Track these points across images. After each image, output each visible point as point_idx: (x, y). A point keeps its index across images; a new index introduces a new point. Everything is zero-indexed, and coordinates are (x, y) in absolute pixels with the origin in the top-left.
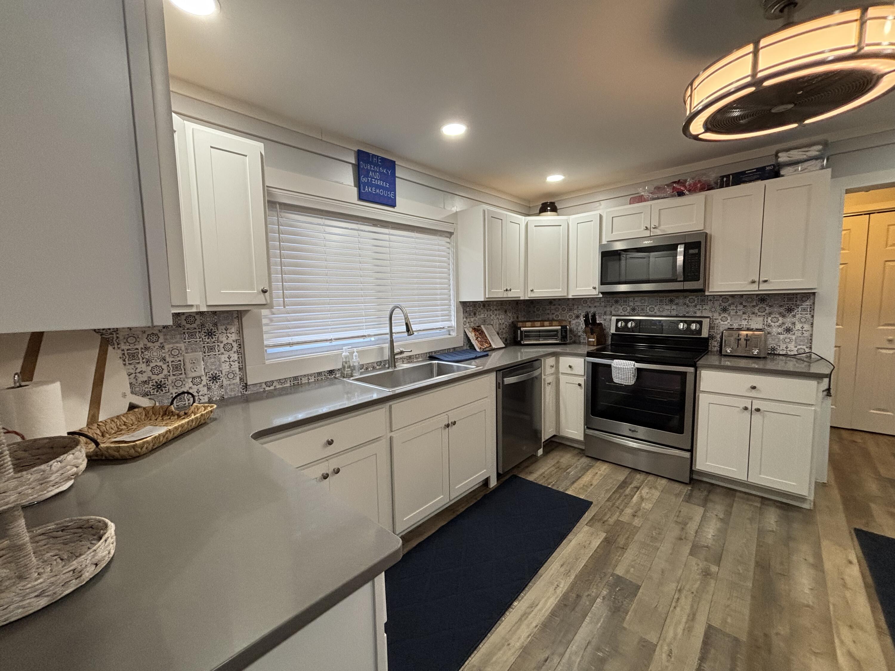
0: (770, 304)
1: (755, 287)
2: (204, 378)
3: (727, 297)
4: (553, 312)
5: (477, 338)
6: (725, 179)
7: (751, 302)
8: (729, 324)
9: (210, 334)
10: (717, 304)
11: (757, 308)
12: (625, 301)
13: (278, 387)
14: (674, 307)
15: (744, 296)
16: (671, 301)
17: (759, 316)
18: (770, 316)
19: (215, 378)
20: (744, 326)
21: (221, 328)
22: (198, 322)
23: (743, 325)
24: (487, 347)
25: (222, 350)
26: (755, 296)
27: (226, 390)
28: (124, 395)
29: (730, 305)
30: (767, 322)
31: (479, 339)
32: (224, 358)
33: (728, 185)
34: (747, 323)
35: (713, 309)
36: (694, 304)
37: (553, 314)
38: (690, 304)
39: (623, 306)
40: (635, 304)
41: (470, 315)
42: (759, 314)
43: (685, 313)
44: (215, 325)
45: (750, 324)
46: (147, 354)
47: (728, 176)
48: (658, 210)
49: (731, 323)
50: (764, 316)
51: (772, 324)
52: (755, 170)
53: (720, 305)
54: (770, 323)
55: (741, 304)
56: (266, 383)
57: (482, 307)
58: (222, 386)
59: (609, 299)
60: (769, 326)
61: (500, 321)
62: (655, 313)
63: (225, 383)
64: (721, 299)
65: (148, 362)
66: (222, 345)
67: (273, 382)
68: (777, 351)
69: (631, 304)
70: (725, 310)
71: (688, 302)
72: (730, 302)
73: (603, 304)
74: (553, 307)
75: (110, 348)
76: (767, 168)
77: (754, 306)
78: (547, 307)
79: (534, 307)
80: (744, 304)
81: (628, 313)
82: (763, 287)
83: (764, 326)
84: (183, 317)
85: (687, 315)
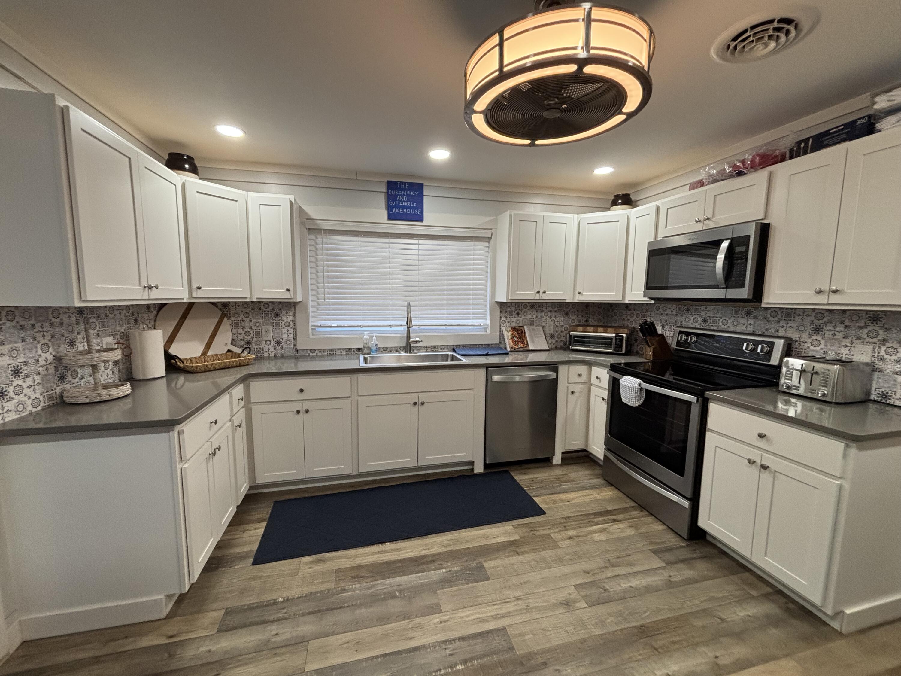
0: (886, 326)
1: (822, 299)
2: (272, 342)
3: (823, 312)
4: (629, 317)
5: (513, 337)
6: (803, 145)
7: (857, 321)
8: (822, 351)
9: (277, 315)
10: (807, 320)
11: (866, 331)
12: (697, 310)
13: (319, 354)
14: (751, 321)
16: (749, 313)
17: (867, 342)
18: (884, 345)
19: (278, 343)
20: (844, 356)
21: (284, 312)
22: (270, 308)
23: (842, 354)
24: (521, 347)
25: (284, 326)
27: (285, 350)
28: (226, 345)
29: (825, 324)
30: (879, 353)
31: (515, 339)
32: (285, 330)
33: (805, 153)
34: (847, 352)
35: (802, 328)
36: (776, 319)
37: (628, 320)
38: (771, 319)
39: (695, 316)
40: (707, 315)
41: (511, 314)
42: (868, 340)
43: (764, 331)
44: (280, 310)
45: (852, 353)
46: (243, 324)
47: (806, 140)
48: (713, 196)
49: (825, 350)
50: (876, 343)
51: (886, 356)
52: (842, 127)
53: (812, 322)
54: (883, 356)
55: (843, 323)
56: (310, 350)
57: (528, 307)
58: (282, 348)
59: (680, 306)
60: (882, 359)
61: (556, 323)
62: (729, 327)
63: (285, 346)
64: (814, 313)
65: (243, 328)
66: (284, 323)
67: (315, 350)
68: (890, 399)
69: (703, 314)
70: (817, 330)
71: (769, 316)
72: (825, 319)
73: (674, 313)
74: (629, 312)
75: (225, 319)
76: (859, 122)
77: (861, 328)
78: (624, 312)
79: (613, 311)
80: (847, 323)
81: (699, 324)
82: (835, 299)
83: (873, 358)
84: (262, 304)
85: (766, 333)
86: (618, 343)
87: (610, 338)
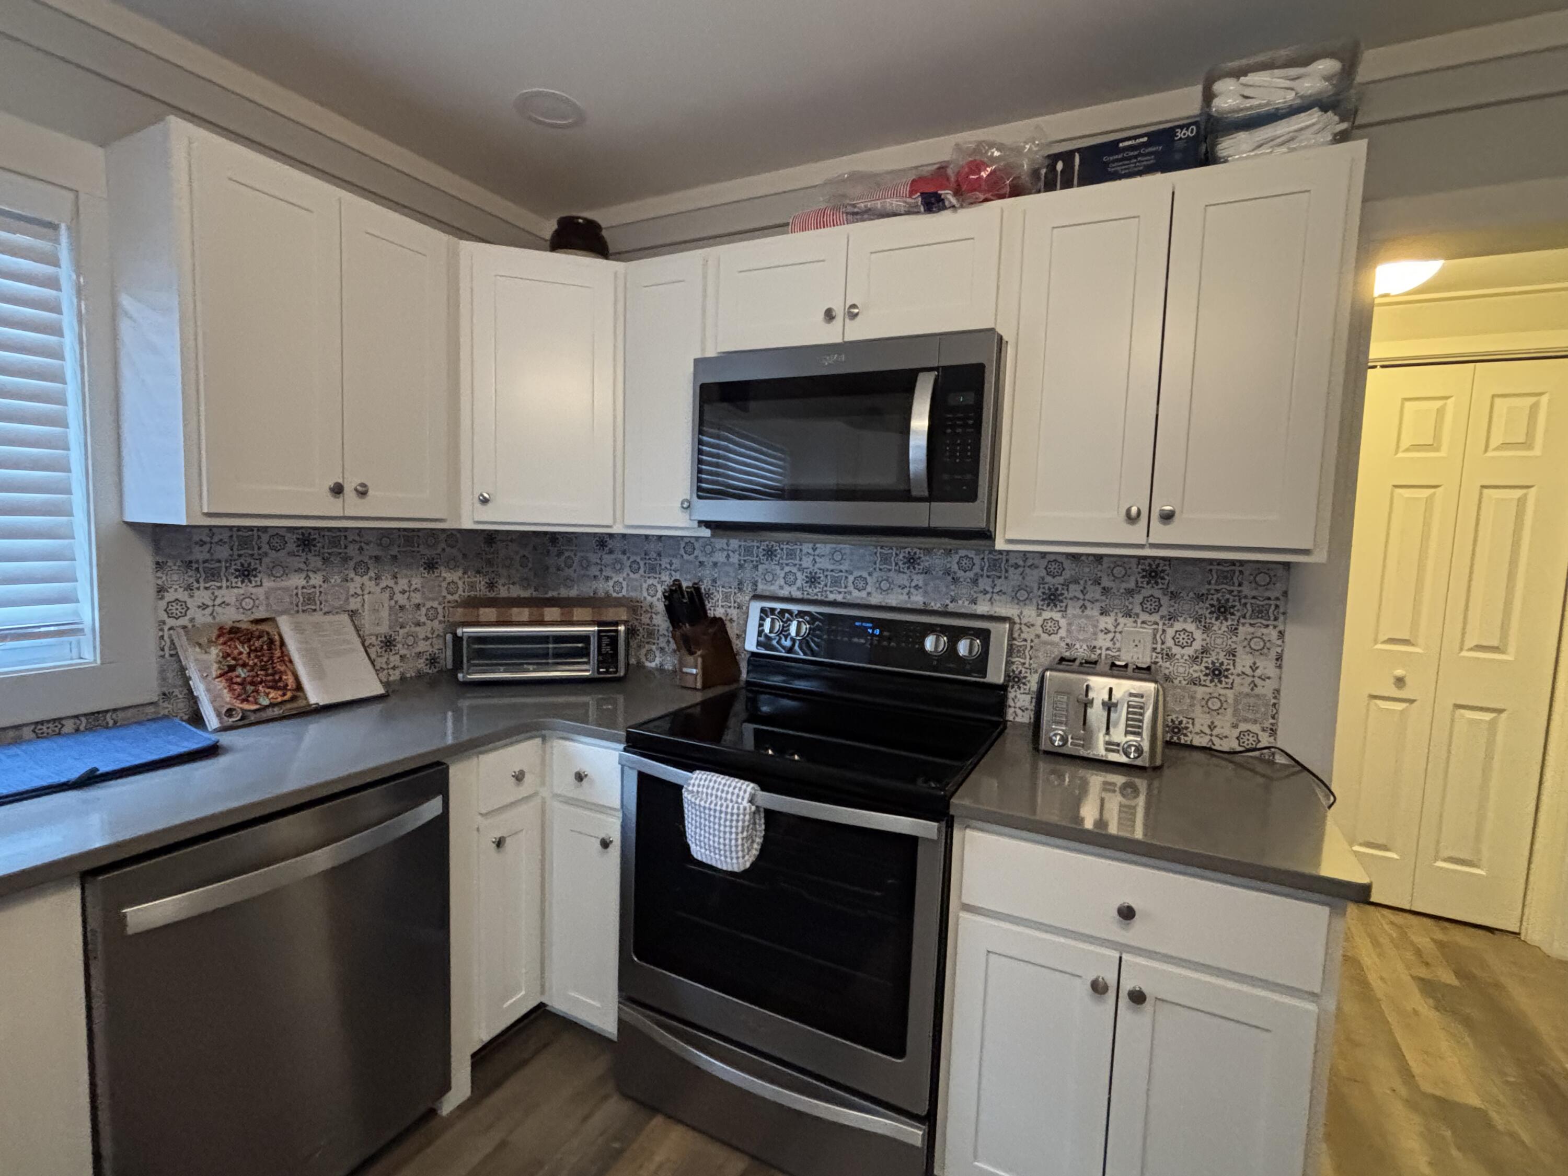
0: (1172, 588)
1: (1136, 534)
3: (1060, 559)
4: (608, 572)
5: (232, 669)
6: (1060, 166)
7: (1122, 579)
8: (1063, 644)
10: (1033, 577)
11: (1138, 598)
12: (791, 554)
14: (919, 580)
15: (1105, 560)
16: (912, 561)
17: (1143, 622)
18: (1172, 626)
20: (1104, 653)
23: (1100, 648)
24: (272, 705)
26: (1134, 561)
29: (1066, 585)
30: (1163, 643)
31: (242, 672)
33: (1067, 184)
34: (1110, 644)
35: (1023, 595)
36: (970, 574)
38: (960, 574)
39: (787, 569)
40: (817, 565)
41: (213, 575)
42: (1144, 617)
43: (948, 602)
45: (1118, 645)
47: (1067, 157)
49: (1068, 641)
50: (1157, 624)
51: (1176, 650)
52: (1145, 139)
53: (1042, 581)
54: (1170, 649)
55: (1097, 582)
57: (291, 546)
59: (749, 544)
60: (1169, 656)
61: (399, 597)
62: (869, 594)
64: (1043, 563)
68: (1186, 735)
69: (807, 562)
70: (1052, 598)
71: (955, 567)
72: (1067, 574)
73: (735, 559)
74: (608, 559)
76: (1180, 134)
77: (1130, 592)
78: (593, 558)
79: (560, 554)
80: (1106, 582)
81: (798, 589)
82: (1161, 533)
83: (1154, 654)
85: (952, 607)
86: (606, 649)
87: (585, 639)
